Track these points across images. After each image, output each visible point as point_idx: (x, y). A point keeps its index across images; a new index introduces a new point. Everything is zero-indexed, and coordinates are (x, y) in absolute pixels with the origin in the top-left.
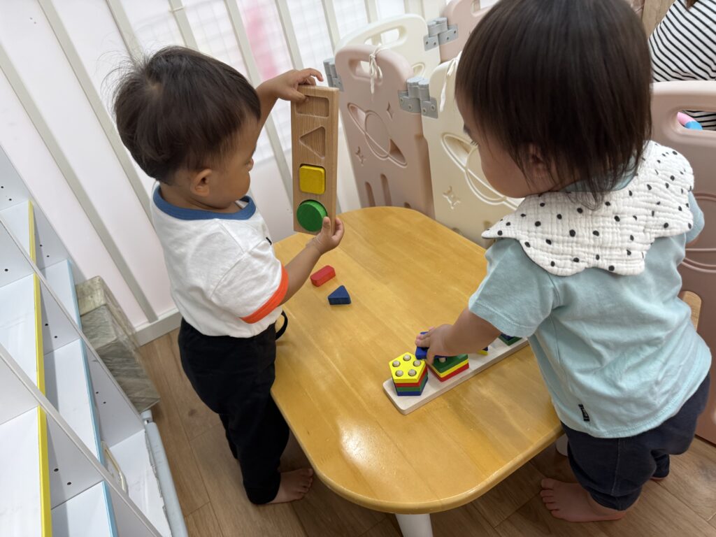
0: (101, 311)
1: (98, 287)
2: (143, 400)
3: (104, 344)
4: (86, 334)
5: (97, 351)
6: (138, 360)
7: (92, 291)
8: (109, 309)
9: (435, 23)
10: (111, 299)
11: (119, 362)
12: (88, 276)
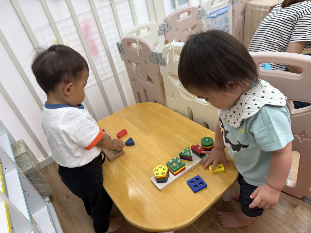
0: (24, 155)
1: (22, 144)
2: (45, 193)
3: (27, 170)
4: (18, 166)
5: (24, 173)
6: (42, 176)
7: (19, 147)
8: (28, 154)
9: (162, 25)
10: (28, 149)
11: (34, 177)
12: (17, 140)
